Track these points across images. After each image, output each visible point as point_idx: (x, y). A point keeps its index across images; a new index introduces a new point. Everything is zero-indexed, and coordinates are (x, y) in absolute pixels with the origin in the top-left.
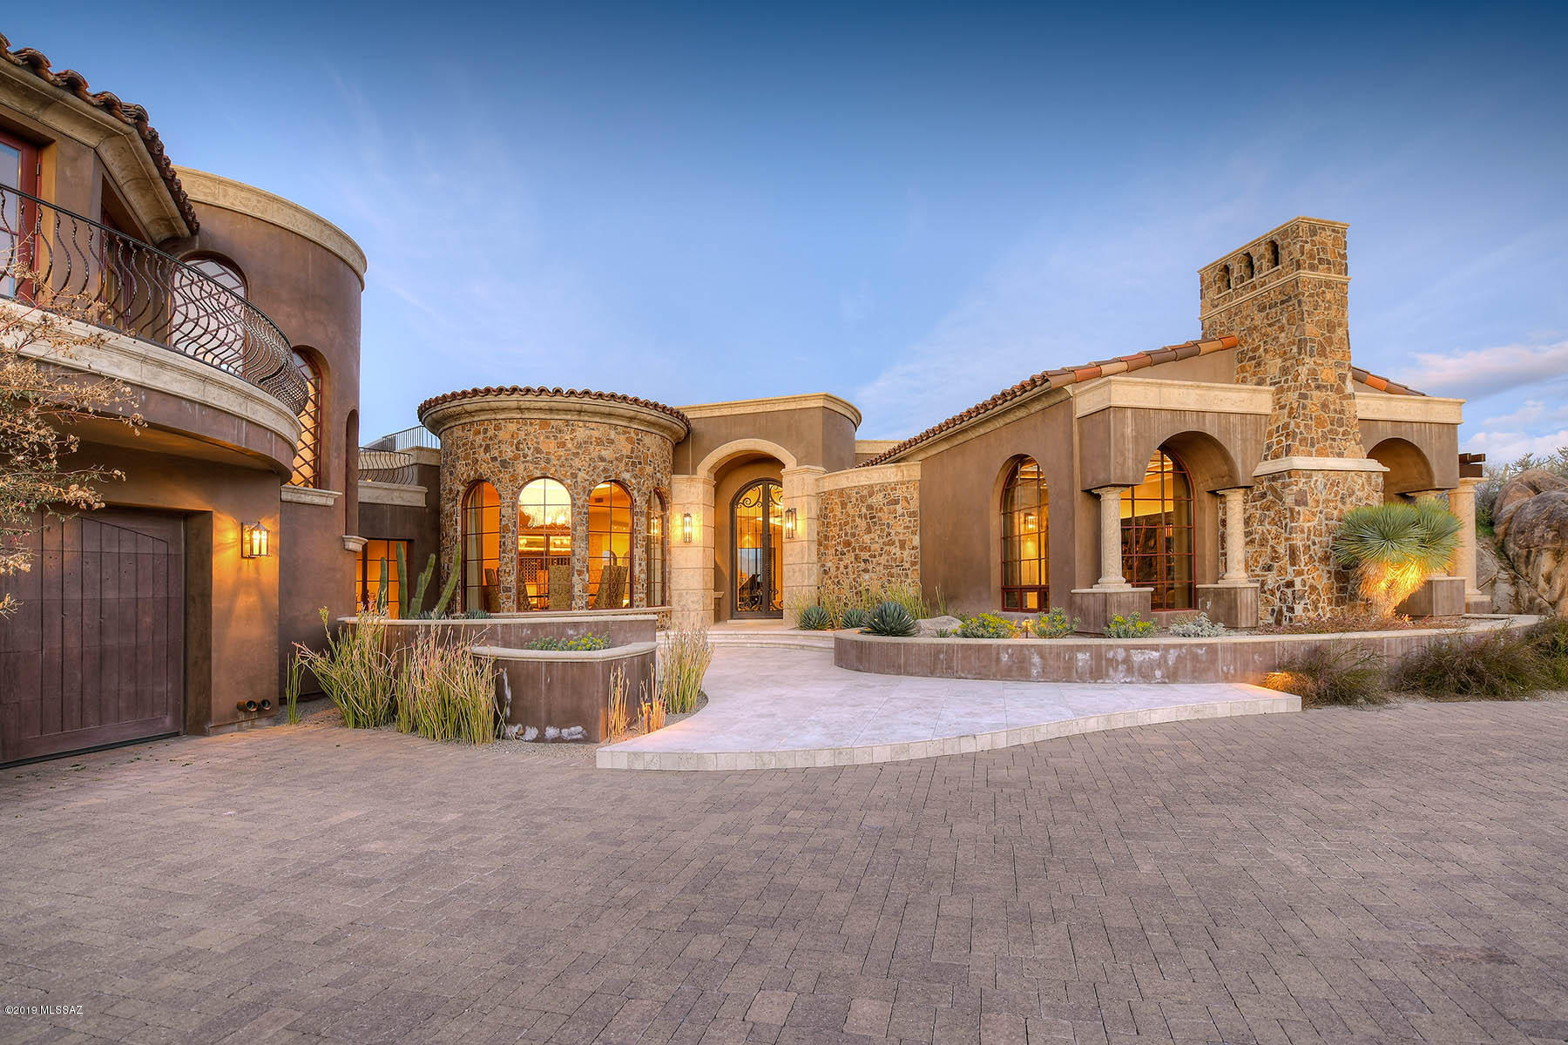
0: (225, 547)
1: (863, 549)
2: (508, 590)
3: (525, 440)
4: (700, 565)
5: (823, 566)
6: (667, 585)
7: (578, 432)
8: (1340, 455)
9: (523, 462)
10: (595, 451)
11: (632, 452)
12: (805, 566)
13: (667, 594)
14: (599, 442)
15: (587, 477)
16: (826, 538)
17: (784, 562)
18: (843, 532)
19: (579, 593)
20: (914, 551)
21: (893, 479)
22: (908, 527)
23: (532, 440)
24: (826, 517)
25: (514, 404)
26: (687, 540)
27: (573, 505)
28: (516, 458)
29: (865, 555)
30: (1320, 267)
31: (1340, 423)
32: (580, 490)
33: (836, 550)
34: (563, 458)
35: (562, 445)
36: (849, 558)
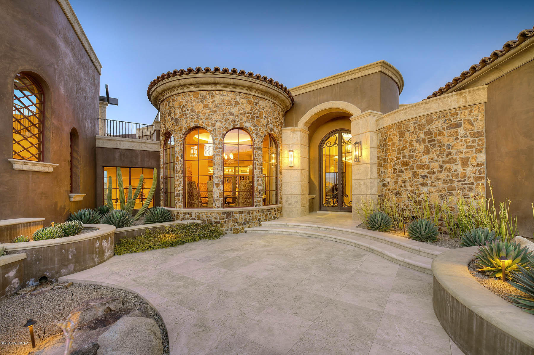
1: (420, 167)
2: (178, 195)
3: (186, 105)
4: (299, 180)
5: (383, 180)
6: (279, 192)
7: (215, 98)
9: (185, 119)
10: (226, 109)
11: (252, 110)
12: (369, 181)
13: (279, 197)
14: (229, 103)
15: (221, 125)
16: (385, 160)
17: (353, 178)
18: (401, 155)
19: (217, 198)
20: (478, 168)
21: (454, 105)
22: (471, 147)
23: (189, 105)
24: (385, 145)
25: (176, 83)
26: (291, 166)
27: (214, 143)
28: (182, 116)
29: (425, 172)
32: (217, 134)
33: (395, 169)
34: (207, 114)
35: (206, 106)
36: (407, 175)
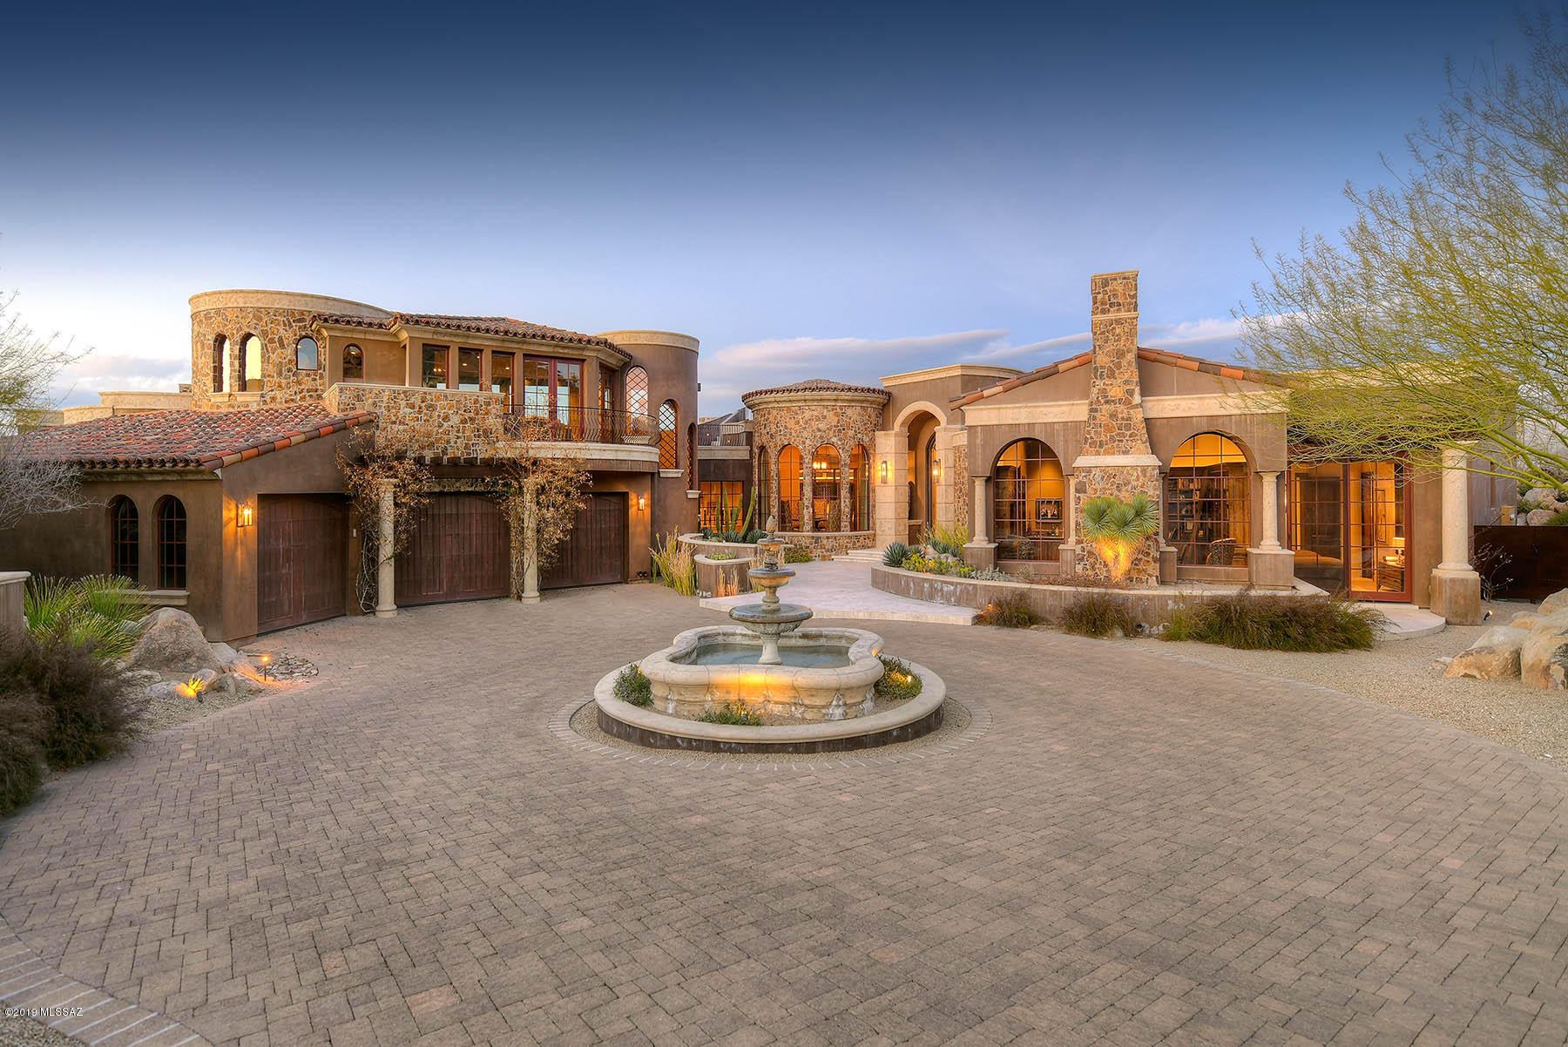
0: (632, 506)
4: (894, 500)
6: (872, 515)
8: (1126, 452)
10: (815, 425)
12: (945, 505)
13: (871, 522)
14: (818, 419)
25: (773, 399)
26: (885, 481)
30: (1111, 309)
31: (1128, 427)
34: (798, 431)
